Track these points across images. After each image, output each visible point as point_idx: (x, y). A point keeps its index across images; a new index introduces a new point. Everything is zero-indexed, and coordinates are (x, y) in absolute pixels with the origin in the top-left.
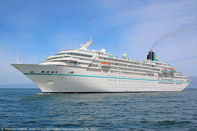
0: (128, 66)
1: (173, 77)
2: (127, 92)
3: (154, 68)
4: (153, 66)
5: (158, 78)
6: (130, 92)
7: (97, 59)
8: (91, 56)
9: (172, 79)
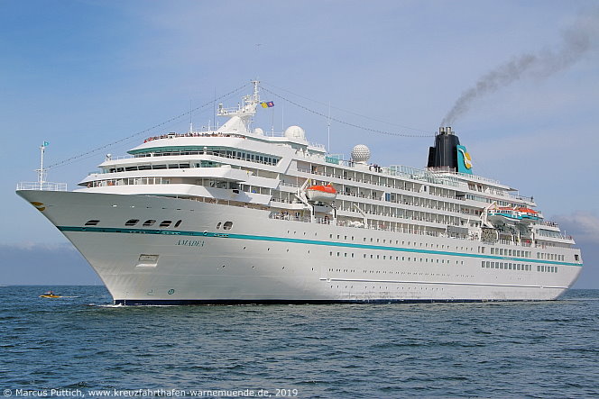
0: (384, 196)
1: (529, 241)
2: (386, 302)
3: (467, 202)
4: (460, 195)
5: (482, 245)
6: (394, 302)
7: (294, 172)
8: (275, 161)
9: (526, 249)
